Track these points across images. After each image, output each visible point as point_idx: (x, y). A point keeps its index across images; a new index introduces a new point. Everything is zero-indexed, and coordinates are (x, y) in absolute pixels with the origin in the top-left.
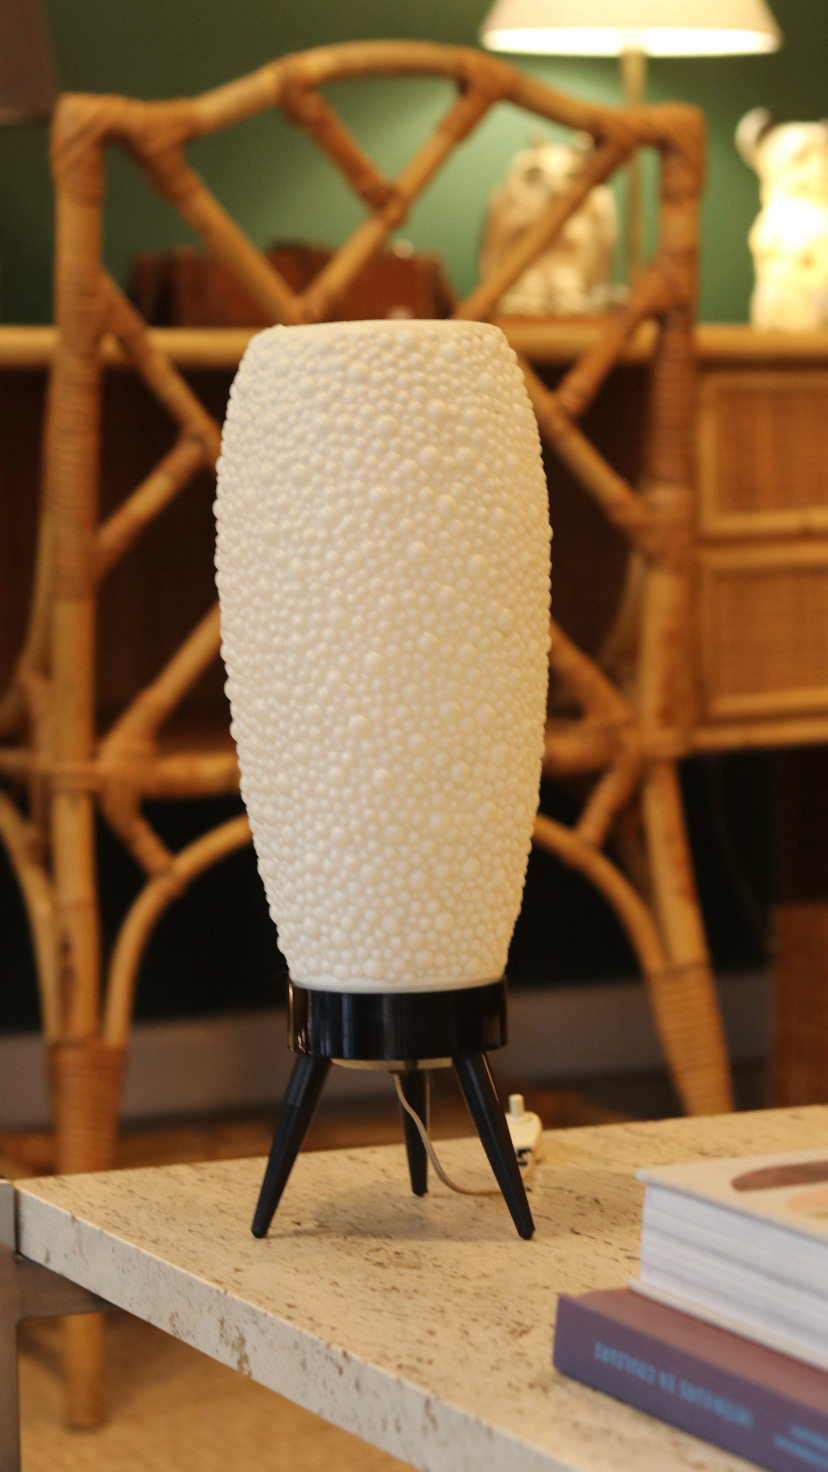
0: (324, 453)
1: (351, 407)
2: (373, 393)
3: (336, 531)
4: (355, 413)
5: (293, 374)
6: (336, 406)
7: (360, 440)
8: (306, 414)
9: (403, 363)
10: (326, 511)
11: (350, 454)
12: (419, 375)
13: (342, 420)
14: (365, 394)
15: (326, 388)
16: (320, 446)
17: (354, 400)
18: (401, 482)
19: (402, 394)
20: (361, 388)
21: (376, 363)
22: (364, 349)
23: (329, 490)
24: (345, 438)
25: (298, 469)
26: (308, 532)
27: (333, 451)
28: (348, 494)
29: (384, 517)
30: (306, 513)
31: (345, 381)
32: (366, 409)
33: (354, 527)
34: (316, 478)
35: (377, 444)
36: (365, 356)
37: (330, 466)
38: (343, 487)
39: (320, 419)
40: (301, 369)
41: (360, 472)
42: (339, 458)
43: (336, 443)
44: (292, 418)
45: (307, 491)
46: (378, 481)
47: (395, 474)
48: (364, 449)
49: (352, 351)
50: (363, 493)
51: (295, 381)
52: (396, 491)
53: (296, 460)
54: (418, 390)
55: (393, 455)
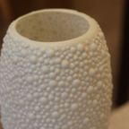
0: (54, 95)
1: (64, 78)
2: (71, 72)
3: (59, 120)
4: (65, 80)
5: (39, 64)
6: (58, 78)
7: (67, 90)
8: (46, 80)
9: (80, 58)
10: (55, 114)
11: (64, 94)
12: (86, 61)
13: (61, 83)
14: (68, 73)
15: (53, 71)
16: (52, 92)
17: (64, 75)
18: (82, 101)
19: (81, 70)
20: (67, 71)
21: (71, 60)
22: (67, 55)
23: (56, 107)
24: (62, 89)
25: (43, 99)
26: (48, 120)
27: (58, 94)
28: (63, 108)
29: (76, 113)
30: (47, 114)
31: (60, 68)
32: (69, 78)
33: (65, 118)
34: (51, 103)
35: (74, 90)
36: (67, 57)
37: (57, 99)
38: (61, 105)
39: (52, 82)
40: (42, 62)
41: (68, 100)
42: (60, 96)
43: (59, 91)
44: (40, 81)
45: (47, 107)
46: (74, 102)
47: (80, 99)
48: (69, 93)
49: (62, 56)
50: (69, 107)
51: (40, 67)
52: (80, 104)
53: (43, 96)
54: (86, 67)
55: (79, 93)
